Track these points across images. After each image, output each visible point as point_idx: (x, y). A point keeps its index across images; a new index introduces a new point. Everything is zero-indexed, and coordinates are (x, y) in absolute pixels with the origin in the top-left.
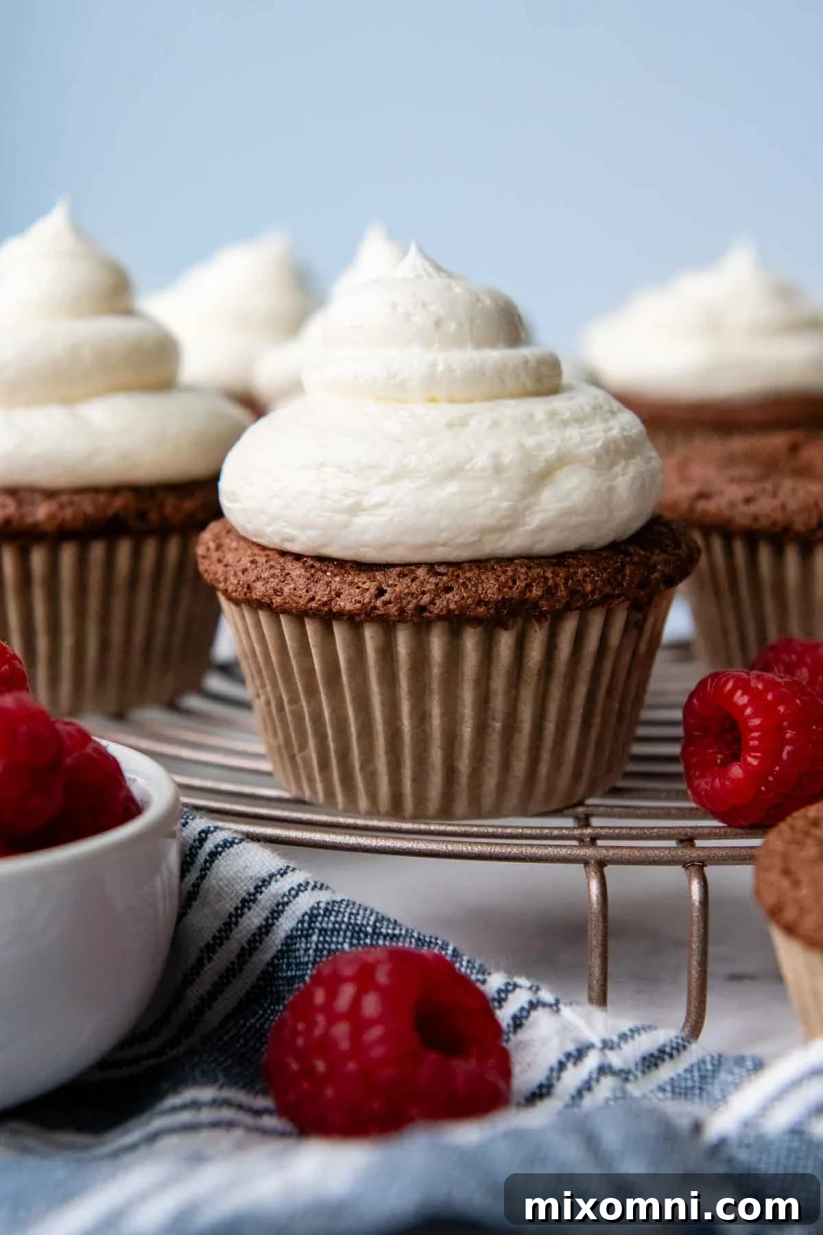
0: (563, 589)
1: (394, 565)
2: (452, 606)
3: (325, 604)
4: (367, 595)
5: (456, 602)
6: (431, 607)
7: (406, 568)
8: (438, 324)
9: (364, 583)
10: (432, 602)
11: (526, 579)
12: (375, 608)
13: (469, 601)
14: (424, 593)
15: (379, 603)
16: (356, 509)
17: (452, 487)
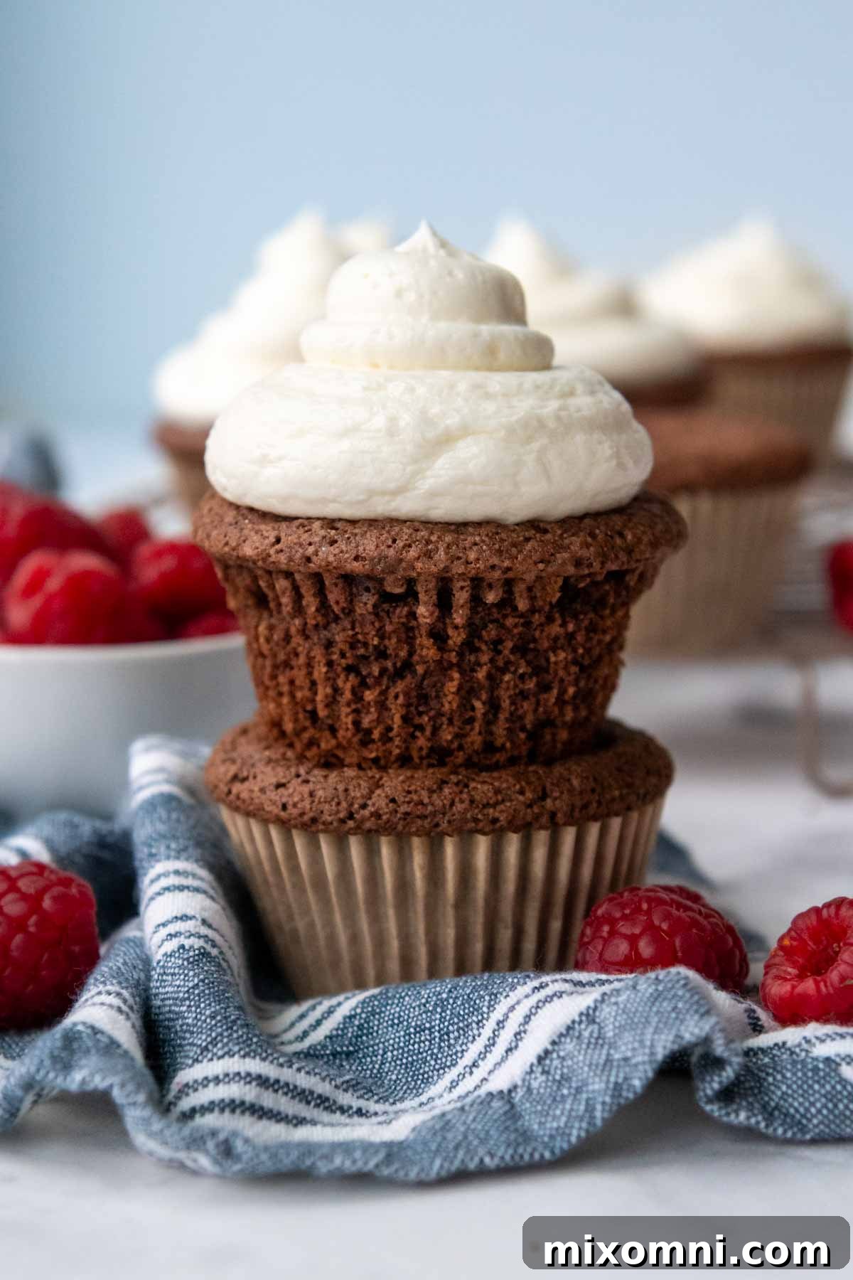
0: (442, 553)
1: (297, 518)
2: (331, 558)
3: (234, 549)
4: (267, 541)
5: (335, 555)
6: (314, 559)
7: (304, 522)
8: (399, 294)
9: (267, 531)
10: (316, 553)
11: (407, 540)
12: (269, 555)
13: (347, 556)
14: (310, 544)
15: (272, 551)
16: (264, 460)
17: (345, 444)
